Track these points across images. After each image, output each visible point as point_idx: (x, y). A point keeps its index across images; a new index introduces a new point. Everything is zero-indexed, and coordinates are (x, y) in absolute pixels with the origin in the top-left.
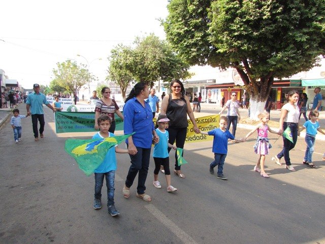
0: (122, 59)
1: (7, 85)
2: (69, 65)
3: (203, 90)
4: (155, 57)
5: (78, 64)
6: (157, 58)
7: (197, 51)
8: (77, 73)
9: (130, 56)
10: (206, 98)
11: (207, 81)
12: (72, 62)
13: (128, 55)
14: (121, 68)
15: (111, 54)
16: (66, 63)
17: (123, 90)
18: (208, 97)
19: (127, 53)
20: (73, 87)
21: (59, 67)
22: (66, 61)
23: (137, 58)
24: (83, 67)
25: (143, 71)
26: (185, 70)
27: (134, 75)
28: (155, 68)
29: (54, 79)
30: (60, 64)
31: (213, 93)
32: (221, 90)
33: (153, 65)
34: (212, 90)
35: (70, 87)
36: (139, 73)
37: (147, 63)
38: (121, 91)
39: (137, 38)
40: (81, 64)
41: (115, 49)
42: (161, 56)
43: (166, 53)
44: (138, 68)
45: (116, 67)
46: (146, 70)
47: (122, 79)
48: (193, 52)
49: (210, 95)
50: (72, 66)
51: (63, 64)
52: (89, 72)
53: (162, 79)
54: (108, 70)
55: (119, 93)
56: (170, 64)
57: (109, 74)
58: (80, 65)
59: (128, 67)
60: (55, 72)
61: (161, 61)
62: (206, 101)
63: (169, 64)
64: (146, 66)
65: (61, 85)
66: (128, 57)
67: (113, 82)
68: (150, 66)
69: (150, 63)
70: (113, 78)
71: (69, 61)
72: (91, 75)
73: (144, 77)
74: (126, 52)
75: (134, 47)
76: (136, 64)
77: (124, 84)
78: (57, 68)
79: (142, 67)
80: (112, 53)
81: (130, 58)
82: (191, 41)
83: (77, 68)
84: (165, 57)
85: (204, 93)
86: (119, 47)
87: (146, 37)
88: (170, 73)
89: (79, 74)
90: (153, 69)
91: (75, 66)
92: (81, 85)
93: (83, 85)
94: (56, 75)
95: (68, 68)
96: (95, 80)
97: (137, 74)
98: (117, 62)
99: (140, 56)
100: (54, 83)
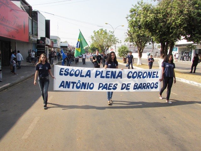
0: (142, 17)
4: (181, 12)
5: (108, 32)
6: (185, 12)
8: (106, 38)
12: (104, 30)
13: (149, 12)
14: (140, 27)
15: (130, 14)
16: (100, 31)
17: (140, 50)
19: (147, 11)
20: (103, 48)
21: (95, 34)
22: (100, 30)
23: (158, 15)
24: (111, 34)
25: (164, 30)
27: (153, 35)
28: (180, 25)
29: (92, 43)
30: (96, 32)
33: (179, 21)
35: (101, 48)
36: (159, 32)
37: (170, 20)
38: (138, 52)
40: (110, 31)
41: (135, 8)
42: (191, 9)
43: (197, 6)
44: (159, 26)
45: (134, 27)
46: (168, 28)
47: (139, 40)
50: (103, 33)
51: (98, 32)
52: (115, 37)
53: (186, 38)
54: (128, 33)
55: (136, 52)
57: (128, 36)
59: (148, 26)
60: (92, 37)
64: (169, 24)
65: (95, 46)
66: (148, 14)
67: (132, 43)
68: (174, 23)
69: (175, 19)
70: (132, 40)
71: (102, 29)
72: (116, 39)
73: (165, 37)
74: (146, 9)
75: (155, 5)
76: (157, 21)
77: (141, 45)
78: (93, 35)
79: (164, 25)
80: (132, 12)
81: (151, 15)
83: (107, 34)
84: (196, 11)
86: (138, 5)
89: (108, 39)
90: (177, 26)
91: (106, 33)
92: (108, 46)
93: (110, 46)
94: (93, 40)
95: (101, 34)
96: (119, 43)
97: (157, 33)
98: (136, 22)
99: (163, 12)
100: (93, 45)
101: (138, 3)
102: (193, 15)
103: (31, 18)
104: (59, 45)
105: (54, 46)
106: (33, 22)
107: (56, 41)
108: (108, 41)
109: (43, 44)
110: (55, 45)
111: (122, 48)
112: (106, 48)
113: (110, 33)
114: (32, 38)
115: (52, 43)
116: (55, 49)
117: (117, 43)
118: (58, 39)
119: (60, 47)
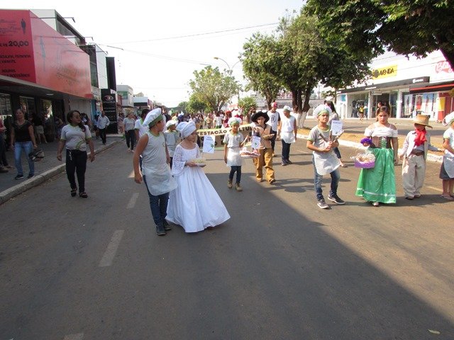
0: (259, 56)
1: (136, 104)
2: (210, 74)
3: (406, 97)
4: (308, 48)
5: (221, 71)
6: (311, 49)
7: (354, 25)
8: (219, 83)
9: (270, 51)
10: (412, 110)
11: (414, 81)
12: (213, 68)
13: (267, 49)
14: (257, 70)
15: (244, 51)
16: (206, 71)
18: (416, 107)
19: (266, 47)
20: (214, 102)
21: (197, 76)
22: (206, 68)
23: (281, 52)
24: (228, 75)
25: (290, 72)
26: (362, 64)
28: (310, 65)
29: (192, 94)
30: (198, 72)
31: (424, 100)
32: (441, 95)
33: (305, 61)
34: (423, 96)
35: (210, 102)
36: (284, 75)
37: (296, 58)
39: (283, 20)
40: (225, 70)
41: (249, 42)
42: (319, 44)
44: (282, 68)
45: (250, 69)
47: (267, 87)
48: (346, 28)
49: (420, 104)
50: (213, 75)
51: (202, 73)
52: (235, 80)
53: (322, 83)
56: (336, 57)
57: (250, 81)
58: (224, 72)
59: (268, 68)
60: (193, 84)
61: (318, 54)
62: (412, 115)
63: (332, 56)
64: (295, 64)
65: (200, 100)
66: (267, 53)
68: (300, 64)
69: (301, 58)
70: (256, 86)
71: (210, 68)
72: (237, 84)
73: (293, 82)
74: (267, 45)
75: (278, 37)
76: (279, 62)
78: (194, 78)
79: (289, 66)
80: (246, 48)
81: (269, 54)
82: (341, 9)
83: (221, 75)
84: (325, 46)
85: (408, 101)
86: (254, 39)
87: (296, 17)
88: (335, 72)
89: (222, 85)
90: (306, 67)
91: (218, 74)
92: (224, 99)
93: (227, 98)
94: (193, 88)
95: (208, 76)
96: (242, 91)
97: (281, 77)
98: (252, 62)
99: (286, 49)
100: (194, 98)
101: (254, 36)
102: (321, 52)
104: (131, 101)
105: (123, 105)
107: (125, 94)
108: (222, 89)
109: (112, 101)
110: (125, 103)
111: (246, 100)
112: (219, 102)
113: (227, 73)
115: (120, 98)
116: (124, 109)
117: (240, 92)
118: (130, 91)
119: (133, 106)
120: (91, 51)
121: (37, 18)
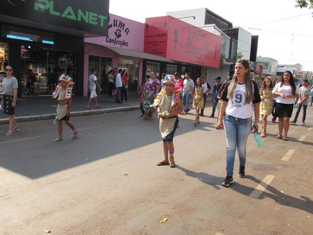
103: (230, 38)
104: (273, 71)
105: (263, 73)
106: (233, 43)
107: (267, 64)
110: (265, 71)
114: (225, 62)
115: (261, 67)
119: (275, 74)
120: (233, 33)
121: (174, 18)
